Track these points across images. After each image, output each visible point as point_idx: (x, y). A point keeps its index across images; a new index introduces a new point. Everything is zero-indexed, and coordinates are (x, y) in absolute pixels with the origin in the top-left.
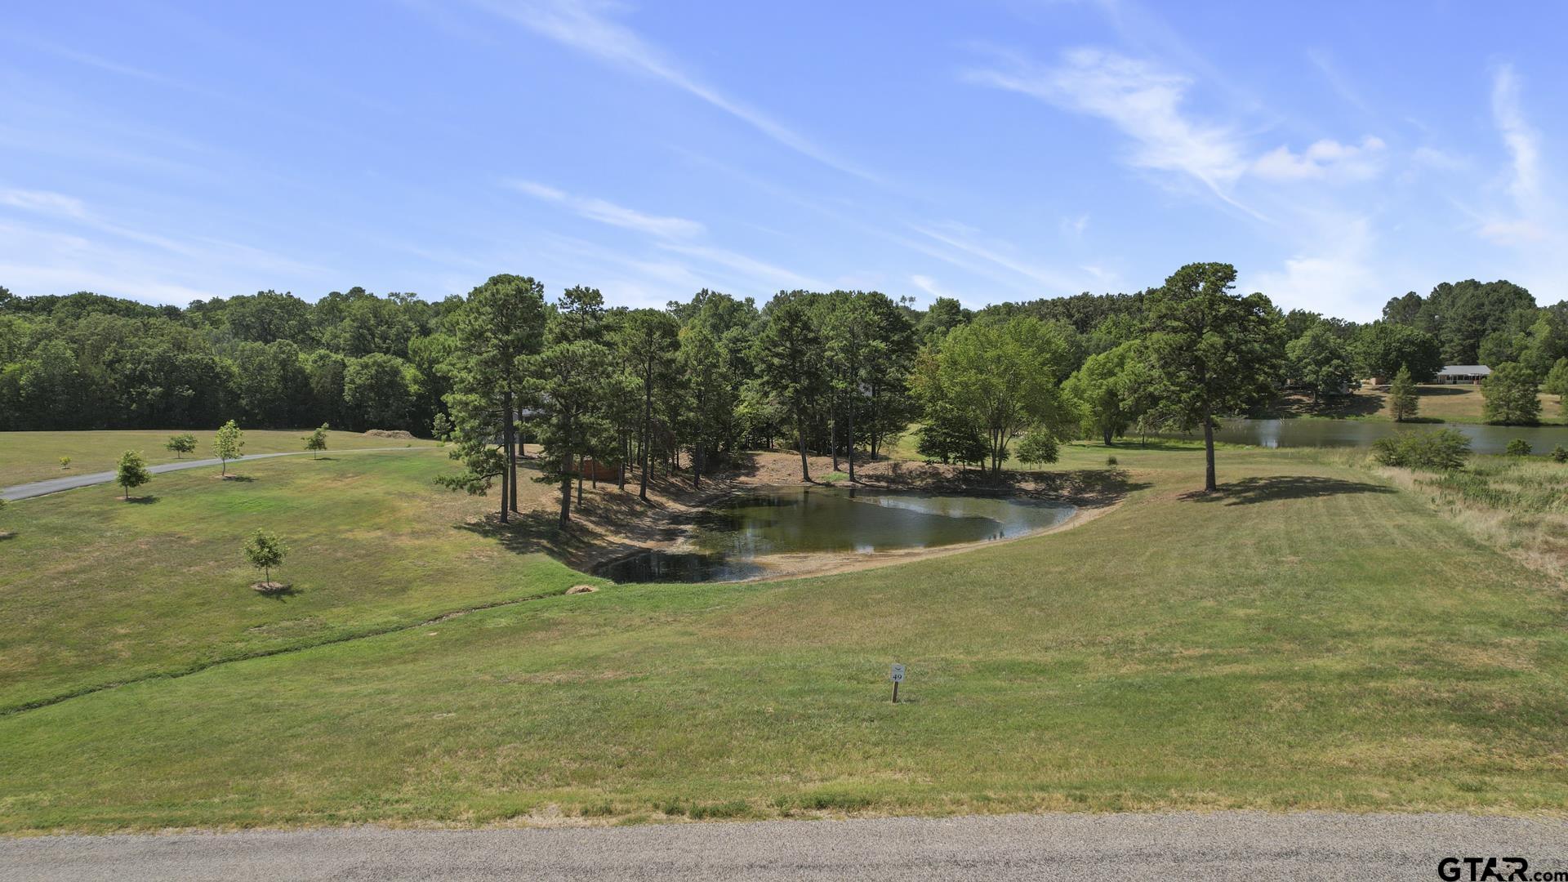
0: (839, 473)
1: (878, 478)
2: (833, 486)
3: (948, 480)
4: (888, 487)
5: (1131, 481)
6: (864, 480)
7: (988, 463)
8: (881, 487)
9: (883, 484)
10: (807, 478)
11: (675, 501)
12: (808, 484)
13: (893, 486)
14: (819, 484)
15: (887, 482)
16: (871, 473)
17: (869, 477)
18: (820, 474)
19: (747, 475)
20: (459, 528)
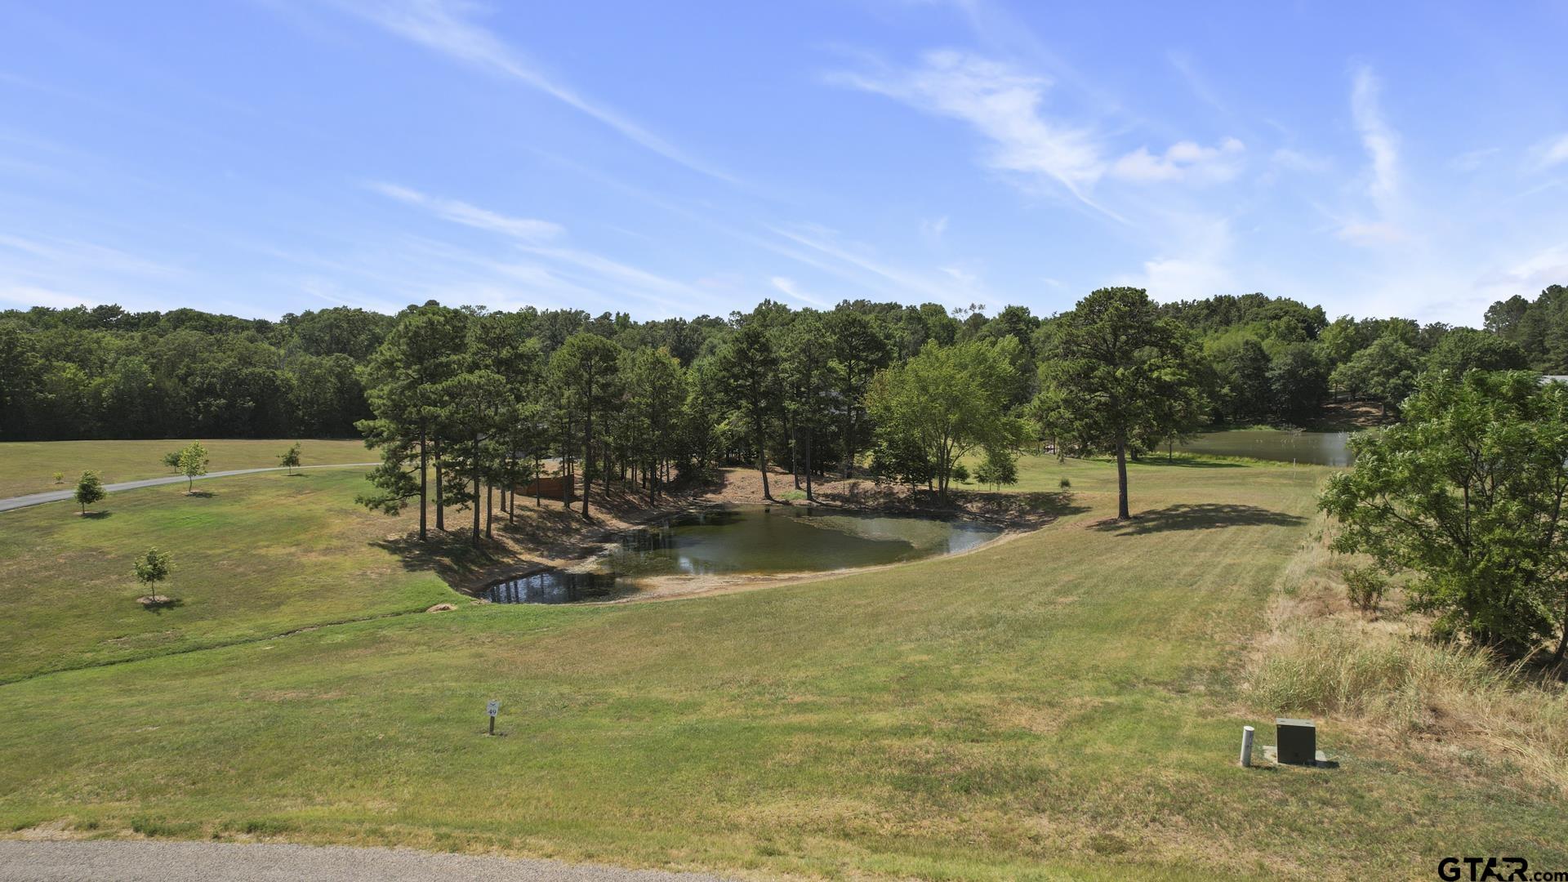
0: (799, 492)
1: (834, 497)
2: (791, 504)
3: (900, 500)
4: (841, 506)
5: (1073, 505)
6: (820, 499)
7: (935, 483)
8: (836, 506)
9: (838, 503)
10: (768, 496)
11: (621, 519)
12: (768, 502)
13: (846, 506)
14: (778, 502)
15: (842, 501)
16: (829, 492)
17: (826, 496)
18: (782, 492)
19: (714, 492)
20: (372, 545)
